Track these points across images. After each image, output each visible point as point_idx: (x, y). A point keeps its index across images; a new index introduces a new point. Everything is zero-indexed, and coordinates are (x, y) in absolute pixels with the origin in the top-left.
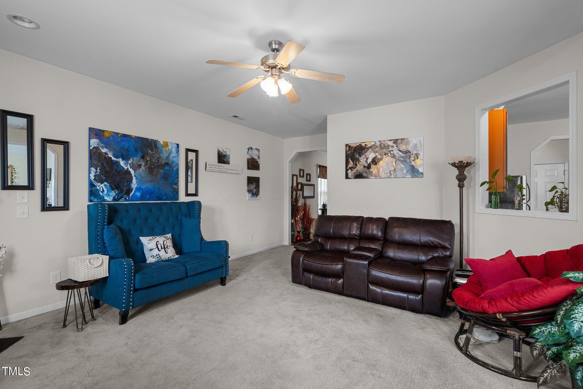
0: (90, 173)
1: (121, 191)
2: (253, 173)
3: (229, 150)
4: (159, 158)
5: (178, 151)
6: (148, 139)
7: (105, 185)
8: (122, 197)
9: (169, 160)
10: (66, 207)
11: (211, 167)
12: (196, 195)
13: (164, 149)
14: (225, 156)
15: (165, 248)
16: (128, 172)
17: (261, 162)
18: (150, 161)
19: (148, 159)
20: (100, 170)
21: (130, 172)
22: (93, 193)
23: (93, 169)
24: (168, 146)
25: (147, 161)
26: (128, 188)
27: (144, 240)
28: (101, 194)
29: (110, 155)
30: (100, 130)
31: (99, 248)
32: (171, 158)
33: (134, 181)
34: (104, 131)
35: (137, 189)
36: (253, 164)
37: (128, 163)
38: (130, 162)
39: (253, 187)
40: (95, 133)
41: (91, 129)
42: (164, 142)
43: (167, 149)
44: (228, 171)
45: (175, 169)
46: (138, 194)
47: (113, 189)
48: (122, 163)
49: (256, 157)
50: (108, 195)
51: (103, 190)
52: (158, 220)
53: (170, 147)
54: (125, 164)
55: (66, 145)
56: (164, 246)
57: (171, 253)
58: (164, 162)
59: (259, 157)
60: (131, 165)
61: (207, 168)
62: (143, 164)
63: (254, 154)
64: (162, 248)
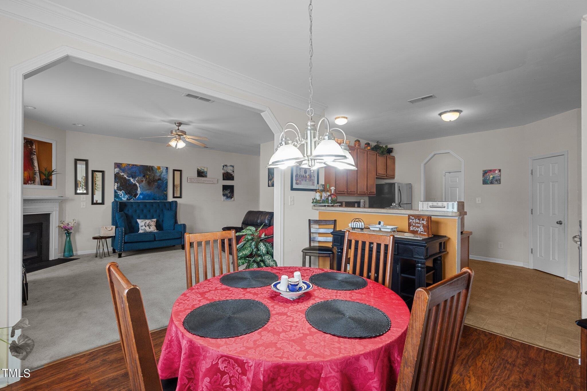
0: (115, 186)
1: (131, 195)
2: (228, 183)
3: (206, 168)
4: (154, 176)
5: (167, 171)
6: (147, 166)
7: (122, 192)
8: (131, 199)
9: (161, 177)
10: (103, 203)
11: (192, 180)
12: (180, 197)
13: (157, 171)
14: (203, 172)
15: (149, 226)
16: (135, 185)
17: (235, 175)
18: (149, 178)
19: (147, 177)
20: (120, 184)
21: (136, 184)
22: (116, 196)
23: (116, 184)
24: (160, 169)
25: (147, 178)
26: (135, 194)
27: (139, 221)
28: (120, 197)
29: (125, 176)
30: (120, 164)
31: (114, 223)
32: (162, 176)
33: (139, 189)
34: (121, 164)
35: (141, 194)
36: (228, 176)
37: (135, 180)
38: (136, 179)
39: (227, 192)
40: (118, 165)
41: (116, 164)
42: (157, 167)
43: (160, 171)
44: (205, 182)
45: (165, 182)
46: (141, 197)
47: (127, 194)
48: (132, 180)
49: (230, 171)
50: (124, 197)
51: (121, 194)
52: (150, 211)
53: (161, 169)
54: (133, 180)
55: (103, 172)
56: (149, 224)
57: (153, 229)
58: (157, 178)
59: (233, 171)
60: (137, 181)
61: (188, 181)
62: (144, 180)
63: (229, 170)
64: (147, 226)
